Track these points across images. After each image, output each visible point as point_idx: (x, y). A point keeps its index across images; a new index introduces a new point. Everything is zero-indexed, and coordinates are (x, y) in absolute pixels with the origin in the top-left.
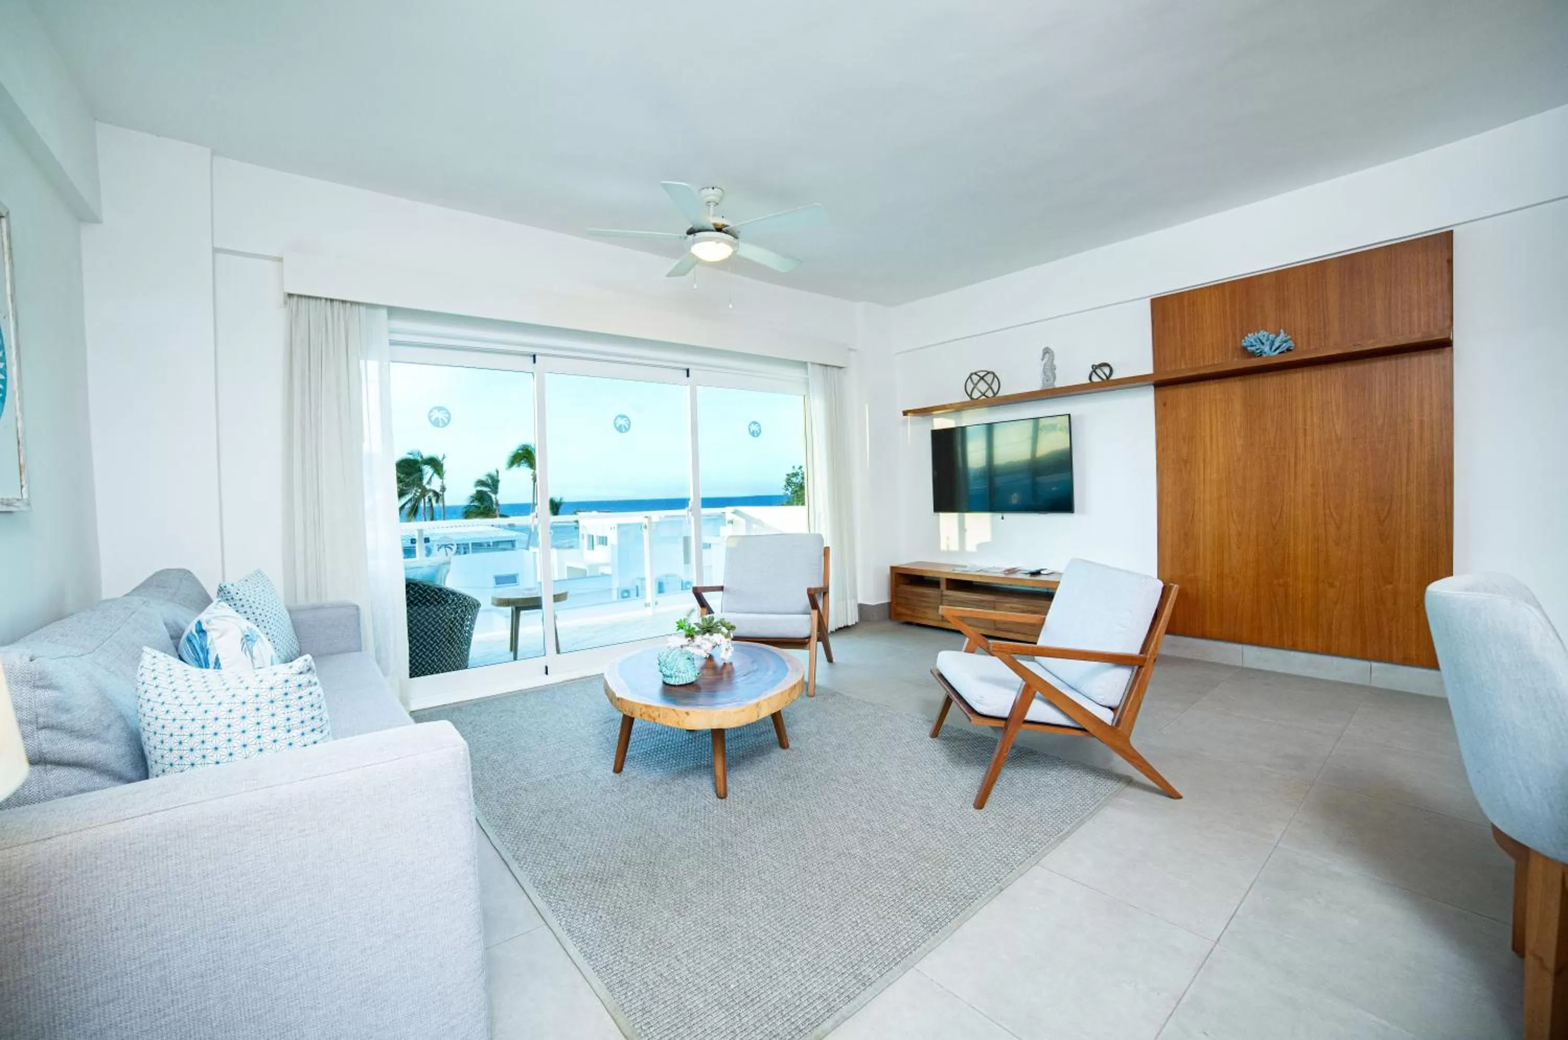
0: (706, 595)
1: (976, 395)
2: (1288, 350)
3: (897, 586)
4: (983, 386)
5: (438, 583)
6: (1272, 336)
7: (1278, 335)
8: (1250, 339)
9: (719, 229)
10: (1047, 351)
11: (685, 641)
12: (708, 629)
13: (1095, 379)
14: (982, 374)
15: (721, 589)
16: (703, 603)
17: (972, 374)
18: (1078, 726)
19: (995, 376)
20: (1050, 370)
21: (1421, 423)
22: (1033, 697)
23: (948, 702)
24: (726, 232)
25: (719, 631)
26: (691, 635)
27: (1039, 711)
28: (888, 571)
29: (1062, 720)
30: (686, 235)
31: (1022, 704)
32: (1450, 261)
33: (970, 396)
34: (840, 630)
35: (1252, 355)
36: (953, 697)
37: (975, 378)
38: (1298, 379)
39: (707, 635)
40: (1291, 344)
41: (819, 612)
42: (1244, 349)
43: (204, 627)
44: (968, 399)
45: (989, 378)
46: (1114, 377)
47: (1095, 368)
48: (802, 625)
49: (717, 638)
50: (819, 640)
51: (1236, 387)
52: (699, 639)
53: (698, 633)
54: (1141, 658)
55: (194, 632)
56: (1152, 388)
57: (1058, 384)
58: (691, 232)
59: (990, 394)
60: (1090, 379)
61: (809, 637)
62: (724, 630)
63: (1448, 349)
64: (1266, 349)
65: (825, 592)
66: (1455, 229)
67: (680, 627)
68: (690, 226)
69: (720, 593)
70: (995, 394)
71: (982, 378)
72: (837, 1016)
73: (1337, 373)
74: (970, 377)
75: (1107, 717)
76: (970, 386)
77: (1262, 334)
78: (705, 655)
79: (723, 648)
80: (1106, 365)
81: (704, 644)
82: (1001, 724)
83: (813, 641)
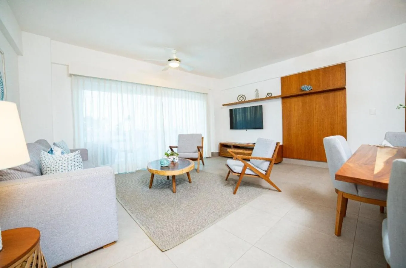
0: (173, 148)
1: (240, 101)
2: (311, 90)
3: (221, 147)
4: (241, 98)
6: (307, 86)
7: (309, 86)
8: (303, 87)
9: (176, 60)
10: (257, 90)
11: (167, 157)
12: (172, 155)
13: (268, 96)
14: (241, 95)
15: (177, 147)
16: (172, 150)
17: (239, 96)
18: (256, 175)
19: (244, 96)
20: (257, 94)
21: (340, 107)
22: (247, 168)
23: (229, 172)
24: (178, 61)
25: (174, 155)
26: (168, 156)
27: (248, 171)
28: (219, 144)
29: (253, 174)
30: (168, 61)
31: (244, 170)
32: (345, 70)
33: (239, 101)
34: (206, 158)
35: (303, 91)
36: (231, 171)
37: (240, 97)
38: (314, 97)
39: (172, 156)
40: (312, 88)
41: (200, 152)
42: (301, 89)
43: (52, 149)
44: (238, 101)
45: (243, 96)
46: (272, 96)
47: (268, 94)
48: (196, 155)
49: (174, 157)
50: (200, 159)
51: (300, 99)
52: (170, 157)
53: (169, 155)
54: (272, 159)
55: (50, 151)
56: (281, 99)
57: (259, 98)
58: (170, 60)
59: (243, 100)
60: (267, 96)
61: (198, 158)
62: (176, 155)
63: (345, 90)
64: (306, 89)
65: (202, 148)
66: (346, 62)
67: (166, 154)
68: (169, 59)
69: (177, 148)
70: (245, 100)
71: (241, 97)
72: (196, 233)
73: (322, 95)
74: (238, 96)
75: (264, 173)
76: (239, 99)
77: (305, 86)
78: (171, 161)
79: (175, 159)
80: (271, 93)
81: (171, 158)
82: (239, 174)
83: (199, 160)
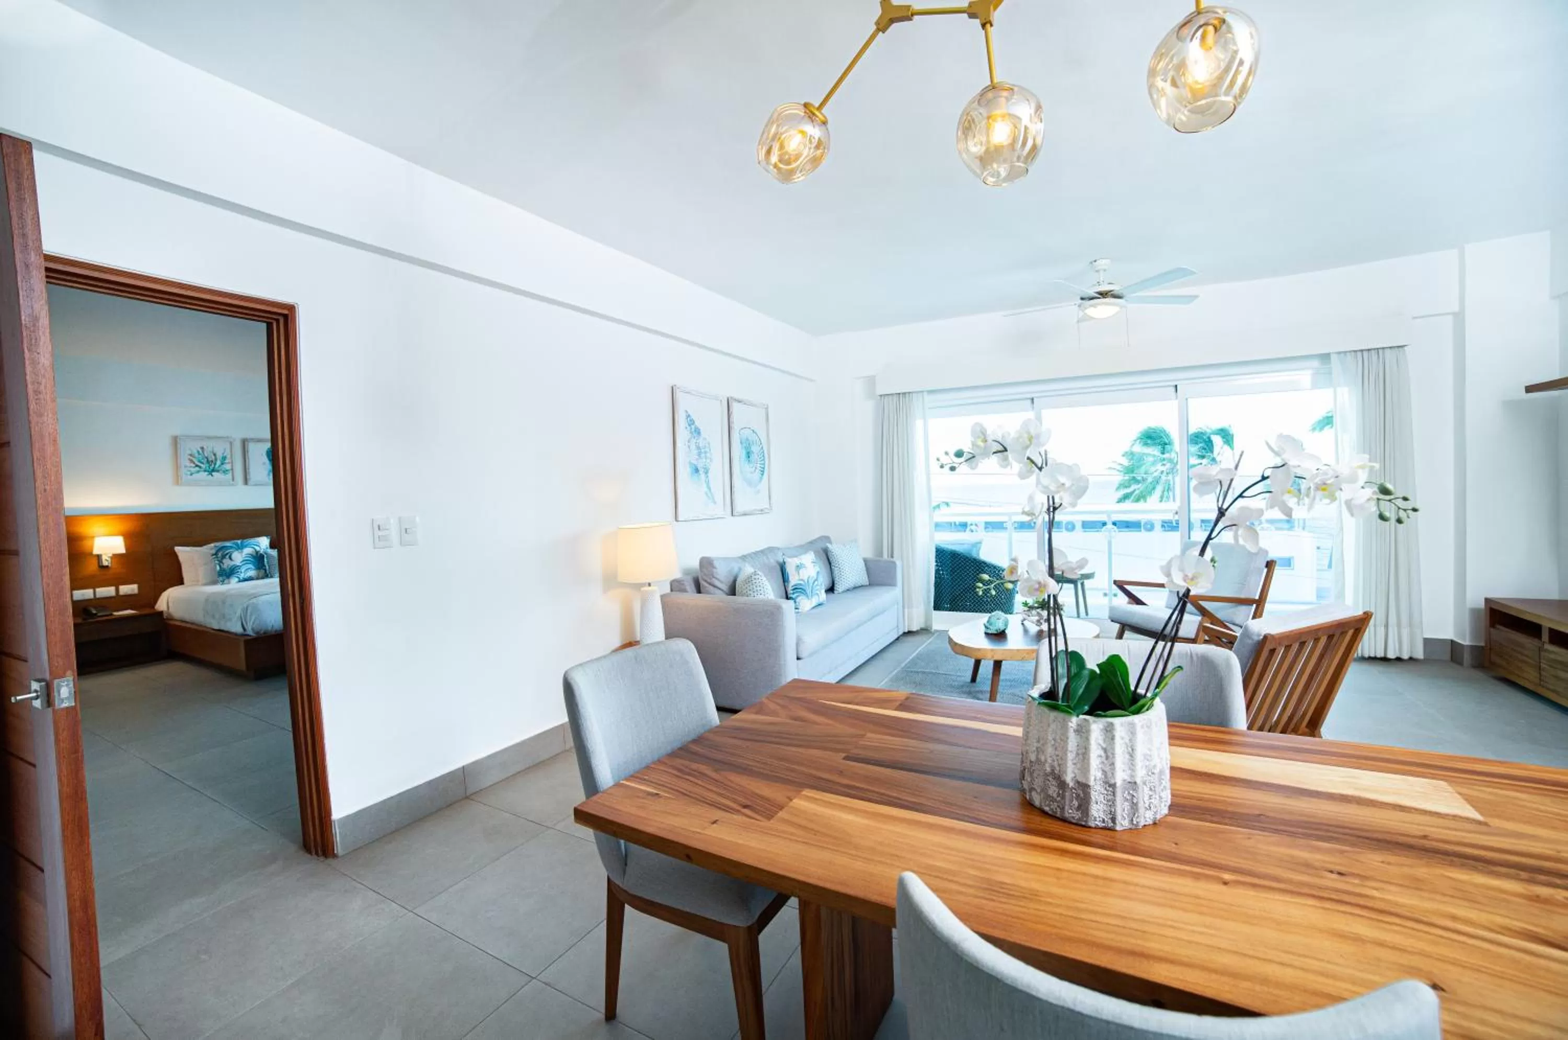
3: (1489, 625)
5: (974, 555)
26: (1030, 609)
34: (1373, 659)
